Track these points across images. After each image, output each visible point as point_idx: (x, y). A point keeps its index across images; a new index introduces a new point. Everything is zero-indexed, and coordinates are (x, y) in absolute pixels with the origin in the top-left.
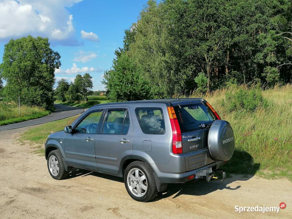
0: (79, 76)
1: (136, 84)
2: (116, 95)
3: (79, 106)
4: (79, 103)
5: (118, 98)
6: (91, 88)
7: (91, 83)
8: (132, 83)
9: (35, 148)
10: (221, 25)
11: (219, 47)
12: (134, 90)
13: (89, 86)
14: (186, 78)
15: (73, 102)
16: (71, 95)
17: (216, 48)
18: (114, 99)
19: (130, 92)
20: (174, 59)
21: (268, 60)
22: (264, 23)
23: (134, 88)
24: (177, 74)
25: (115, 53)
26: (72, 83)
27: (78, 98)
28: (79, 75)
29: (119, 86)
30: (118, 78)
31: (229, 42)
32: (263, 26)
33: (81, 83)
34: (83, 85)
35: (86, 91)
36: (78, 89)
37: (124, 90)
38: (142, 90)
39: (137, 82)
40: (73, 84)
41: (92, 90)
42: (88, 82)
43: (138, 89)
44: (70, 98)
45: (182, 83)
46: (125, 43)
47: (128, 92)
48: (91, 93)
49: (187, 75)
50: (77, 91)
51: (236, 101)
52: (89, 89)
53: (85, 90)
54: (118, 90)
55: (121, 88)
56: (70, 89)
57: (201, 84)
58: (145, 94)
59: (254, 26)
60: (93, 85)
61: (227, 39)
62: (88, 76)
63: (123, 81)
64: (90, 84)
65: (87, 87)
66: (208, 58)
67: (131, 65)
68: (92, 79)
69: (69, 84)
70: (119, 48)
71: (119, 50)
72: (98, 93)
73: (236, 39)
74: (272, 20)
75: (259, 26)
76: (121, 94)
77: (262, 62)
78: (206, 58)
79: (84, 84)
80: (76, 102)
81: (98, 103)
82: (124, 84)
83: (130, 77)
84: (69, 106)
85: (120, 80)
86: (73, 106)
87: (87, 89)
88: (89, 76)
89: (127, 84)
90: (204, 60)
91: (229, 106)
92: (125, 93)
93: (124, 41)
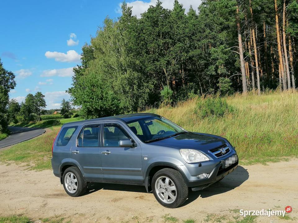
0: (31, 96)
1: (106, 100)
2: (87, 111)
3: (35, 126)
4: (34, 123)
5: (88, 115)
6: (45, 107)
7: (45, 102)
8: (102, 99)
9: (24, 166)
10: (176, 41)
11: (176, 61)
12: (104, 105)
13: (42, 106)
14: (149, 91)
15: (27, 123)
16: (23, 115)
17: (174, 62)
18: (84, 115)
19: (101, 107)
20: (136, 74)
21: (219, 72)
22: (213, 38)
23: (105, 103)
24: (140, 88)
25: (73, 70)
26: (22, 103)
27: (32, 119)
28: (30, 94)
29: (89, 103)
30: (88, 95)
31: (184, 56)
32: (212, 41)
33: (33, 102)
34: (35, 104)
35: (39, 111)
36: (30, 109)
37: (94, 106)
38: (112, 105)
39: (107, 98)
40: (24, 104)
41: (45, 109)
42: (40, 101)
43: (107, 104)
44: (23, 119)
45: (146, 96)
46: (83, 60)
47: (99, 107)
48: (44, 112)
49: (150, 89)
50: (30, 111)
51: (207, 109)
52: (41, 108)
53: (37, 110)
54: (89, 107)
55: (91, 104)
56: (22, 110)
57: (167, 97)
58: (115, 108)
59: (205, 41)
60: (46, 104)
61: (183, 54)
62: (40, 95)
63: (93, 98)
64: (43, 104)
65: (39, 106)
66: (167, 71)
67: (99, 82)
68: (44, 98)
69: (20, 105)
70: (78, 65)
71: (77, 67)
72: (51, 112)
73: (191, 54)
74: (220, 35)
75: (209, 41)
76: (92, 110)
77: (214, 73)
78: (165, 72)
79: (37, 104)
80: (31, 122)
81: (58, 122)
82: (94, 100)
83: (99, 93)
84: (23, 128)
85: (90, 97)
86: (29, 127)
87: (40, 108)
88: (42, 94)
89: (98, 100)
90: (164, 74)
91: (201, 113)
92: (96, 109)
93: (82, 58)
